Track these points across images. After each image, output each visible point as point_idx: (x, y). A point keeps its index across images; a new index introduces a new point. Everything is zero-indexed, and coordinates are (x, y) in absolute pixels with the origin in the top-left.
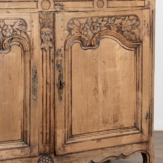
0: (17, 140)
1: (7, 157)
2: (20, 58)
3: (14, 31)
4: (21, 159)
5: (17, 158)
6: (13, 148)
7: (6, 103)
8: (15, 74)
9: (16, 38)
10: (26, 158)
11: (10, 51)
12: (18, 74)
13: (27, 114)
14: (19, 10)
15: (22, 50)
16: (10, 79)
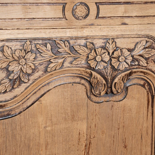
2: (145, 109)
3: (134, 60)
8: (135, 137)
9: (138, 72)
11: (125, 97)
12: (140, 138)
14: (146, 19)
15: (148, 94)
16: (125, 147)
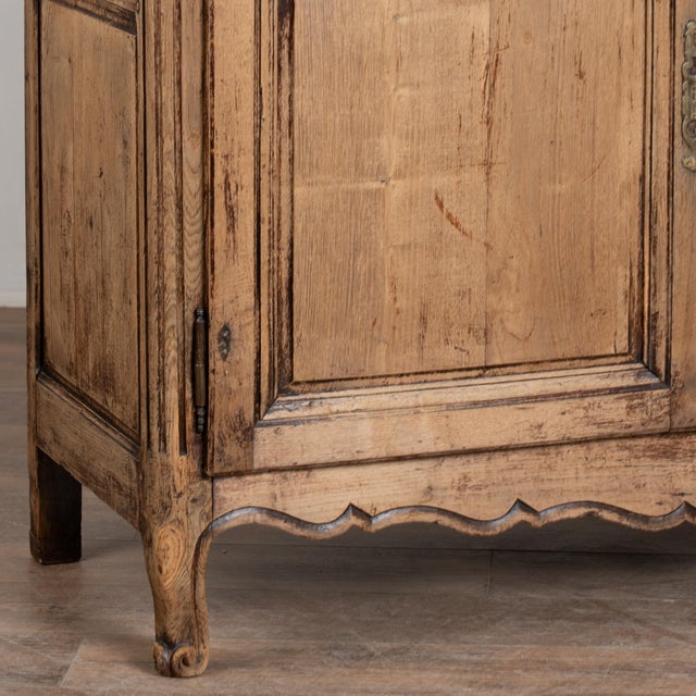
0: (612, 356)
1: (563, 431)
4: (628, 443)
5: (611, 437)
6: (593, 392)
7: (558, 188)
10: (651, 435)
13: (656, 238)
